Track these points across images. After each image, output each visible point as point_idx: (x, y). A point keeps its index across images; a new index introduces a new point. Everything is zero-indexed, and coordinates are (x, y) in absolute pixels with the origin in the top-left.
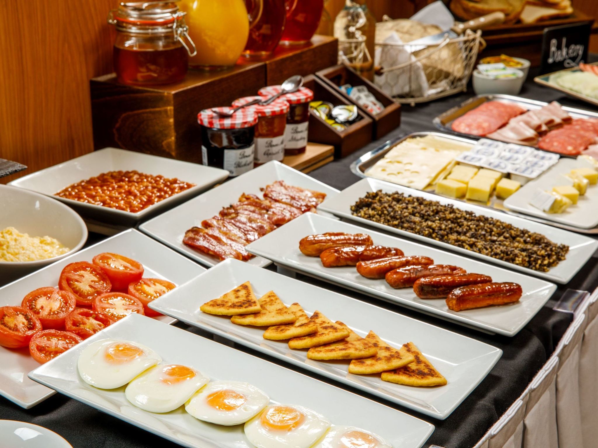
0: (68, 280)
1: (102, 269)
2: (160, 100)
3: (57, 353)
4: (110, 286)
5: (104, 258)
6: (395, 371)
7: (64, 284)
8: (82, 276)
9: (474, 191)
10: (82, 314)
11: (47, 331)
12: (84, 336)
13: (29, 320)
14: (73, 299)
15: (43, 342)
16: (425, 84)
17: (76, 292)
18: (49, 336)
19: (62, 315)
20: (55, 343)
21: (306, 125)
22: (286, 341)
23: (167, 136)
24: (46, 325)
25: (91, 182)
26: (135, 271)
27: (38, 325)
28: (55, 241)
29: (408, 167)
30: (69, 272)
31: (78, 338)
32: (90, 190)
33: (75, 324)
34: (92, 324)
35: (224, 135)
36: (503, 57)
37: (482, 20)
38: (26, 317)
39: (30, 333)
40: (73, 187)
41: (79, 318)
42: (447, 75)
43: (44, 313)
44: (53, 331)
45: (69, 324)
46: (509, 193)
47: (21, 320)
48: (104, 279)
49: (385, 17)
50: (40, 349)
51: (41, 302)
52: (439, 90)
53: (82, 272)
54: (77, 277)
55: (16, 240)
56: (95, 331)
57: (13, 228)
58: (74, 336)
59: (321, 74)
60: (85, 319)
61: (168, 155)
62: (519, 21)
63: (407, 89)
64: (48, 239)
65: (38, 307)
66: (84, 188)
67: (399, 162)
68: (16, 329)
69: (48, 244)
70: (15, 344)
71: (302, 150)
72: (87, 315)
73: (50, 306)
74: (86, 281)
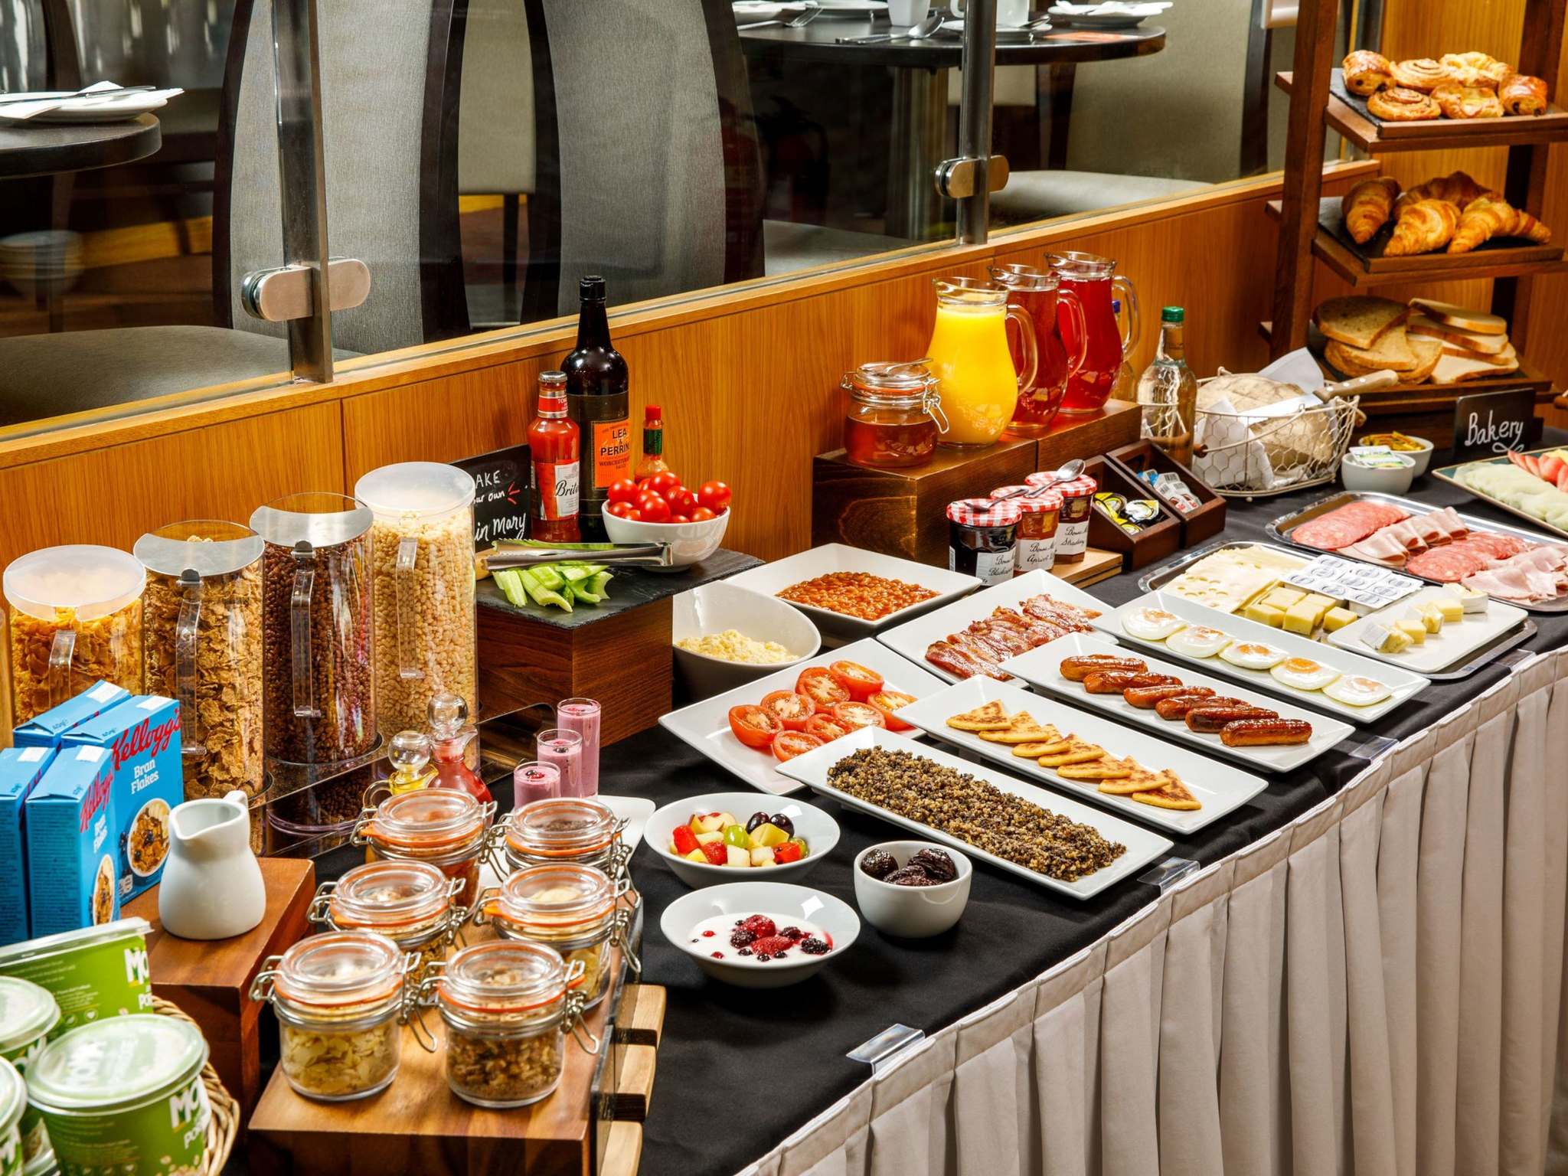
0: (806, 685)
1: (840, 677)
2: (900, 487)
3: (800, 752)
4: (848, 696)
5: (840, 665)
6: (1148, 792)
7: (802, 688)
8: (820, 682)
9: (1293, 620)
10: (823, 719)
11: (789, 732)
12: (827, 740)
13: (771, 719)
14: (812, 705)
15: (787, 741)
16: (1268, 470)
17: (814, 698)
18: (791, 736)
19: (802, 718)
20: (797, 744)
21: (1086, 524)
22: (1035, 758)
23: (907, 531)
24: (788, 726)
25: (812, 583)
26: (875, 681)
27: (780, 725)
28: (782, 647)
29: (1215, 585)
30: (807, 677)
31: (820, 741)
32: (814, 593)
33: (815, 728)
34: (833, 729)
35: (978, 534)
36: (1395, 434)
37: (1363, 381)
38: (767, 716)
39: (773, 731)
40: (794, 589)
41: (820, 722)
42: (1303, 459)
43: (784, 715)
44: (795, 732)
45: (810, 727)
46: (1339, 625)
47: (762, 719)
48: (842, 688)
49: (1221, 369)
50: (785, 748)
51: (781, 704)
52: (1291, 480)
53: (820, 678)
54: (814, 683)
55: (741, 643)
56: (836, 736)
57: (736, 631)
58: (815, 738)
59: (1114, 454)
60: (826, 724)
61: (906, 556)
62: (1430, 380)
63: (1240, 478)
64: (775, 645)
65: (778, 708)
66: (807, 591)
67: (1203, 579)
68: (758, 725)
69: (775, 650)
70: (758, 742)
71: (1080, 557)
72: (829, 721)
73: (790, 708)
74: (824, 688)
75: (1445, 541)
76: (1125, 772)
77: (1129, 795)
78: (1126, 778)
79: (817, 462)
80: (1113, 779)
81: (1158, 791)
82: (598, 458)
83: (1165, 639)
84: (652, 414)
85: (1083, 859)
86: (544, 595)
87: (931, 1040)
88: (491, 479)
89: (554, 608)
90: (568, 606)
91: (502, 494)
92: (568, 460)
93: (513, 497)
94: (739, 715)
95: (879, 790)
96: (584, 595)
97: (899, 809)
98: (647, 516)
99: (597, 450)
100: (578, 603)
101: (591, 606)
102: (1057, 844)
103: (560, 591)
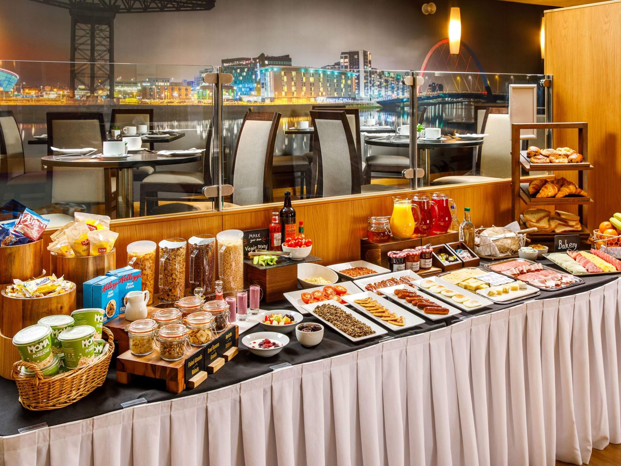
1: (336, 289)
2: (377, 247)
4: (335, 293)
5: (339, 287)
6: (392, 320)
7: (324, 291)
9: (470, 286)
14: (324, 295)
16: (498, 252)
17: (326, 293)
18: (313, 300)
21: (431, 260)
22: (369, 311)
26: (344, 290)
32: (347, 271)
34: (325, 299)
35: (394, 260)
36: (539, 245)
42: (508, 249)
44: (315, 299)
46: (482, 288)
47: (310, 296)
48: (335, 291)
49: (493, 225)
51: (316, 293)
52: (505, 255)
53: (330, 289)
55: (320, 280)
57: (321, 278)
59: (448, 244)
62: (554, 231)
63: (490, 254)
66: (345, 271)
67: (454, 275)
68: (308, 297)
70: (305, 301)
71: (429, 268)
72: (326, 297)
73: (317, 295)
74: (330, 291)
75: (533, 271)
76: (389, 315)
77: (387, 321)
78: (389, 317)
79: (362, 241)
80: (385, 317)
81: (395, 321)
82: (286, 233)
83: (429, 288)
84: (301, 223)
85: (361, 333)
86: (261, 262)
87: (293, 366)
88: (258, 236)
89: (262, 265)
90: (264, 265)
91: (261, 239)
92: (278, 232)
93: (264, 240)
94: (304, 294)
95: (321, 313)
96: (270, 263)
97: (324, 318)
98: (290, 246)
99: (286, 231)
100: (268, 264)
101: (271, 265)
102: (356, 329)
103: (264, 261)
